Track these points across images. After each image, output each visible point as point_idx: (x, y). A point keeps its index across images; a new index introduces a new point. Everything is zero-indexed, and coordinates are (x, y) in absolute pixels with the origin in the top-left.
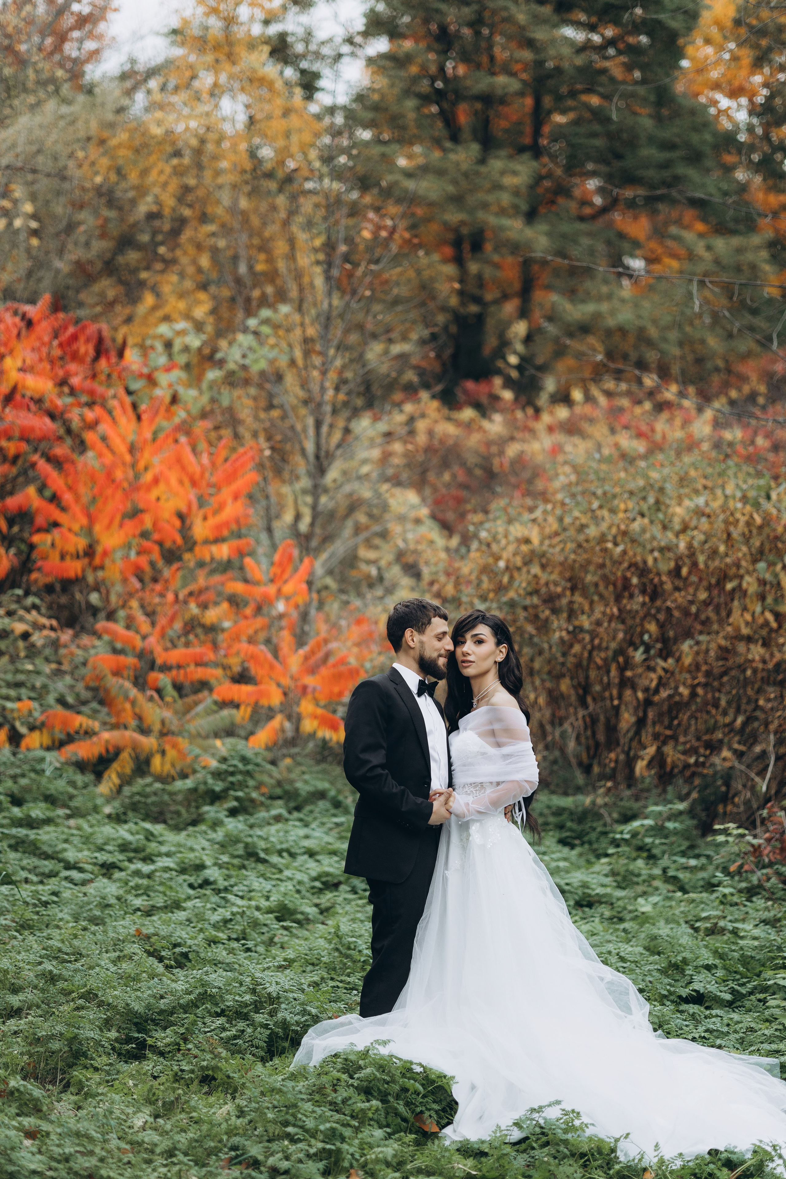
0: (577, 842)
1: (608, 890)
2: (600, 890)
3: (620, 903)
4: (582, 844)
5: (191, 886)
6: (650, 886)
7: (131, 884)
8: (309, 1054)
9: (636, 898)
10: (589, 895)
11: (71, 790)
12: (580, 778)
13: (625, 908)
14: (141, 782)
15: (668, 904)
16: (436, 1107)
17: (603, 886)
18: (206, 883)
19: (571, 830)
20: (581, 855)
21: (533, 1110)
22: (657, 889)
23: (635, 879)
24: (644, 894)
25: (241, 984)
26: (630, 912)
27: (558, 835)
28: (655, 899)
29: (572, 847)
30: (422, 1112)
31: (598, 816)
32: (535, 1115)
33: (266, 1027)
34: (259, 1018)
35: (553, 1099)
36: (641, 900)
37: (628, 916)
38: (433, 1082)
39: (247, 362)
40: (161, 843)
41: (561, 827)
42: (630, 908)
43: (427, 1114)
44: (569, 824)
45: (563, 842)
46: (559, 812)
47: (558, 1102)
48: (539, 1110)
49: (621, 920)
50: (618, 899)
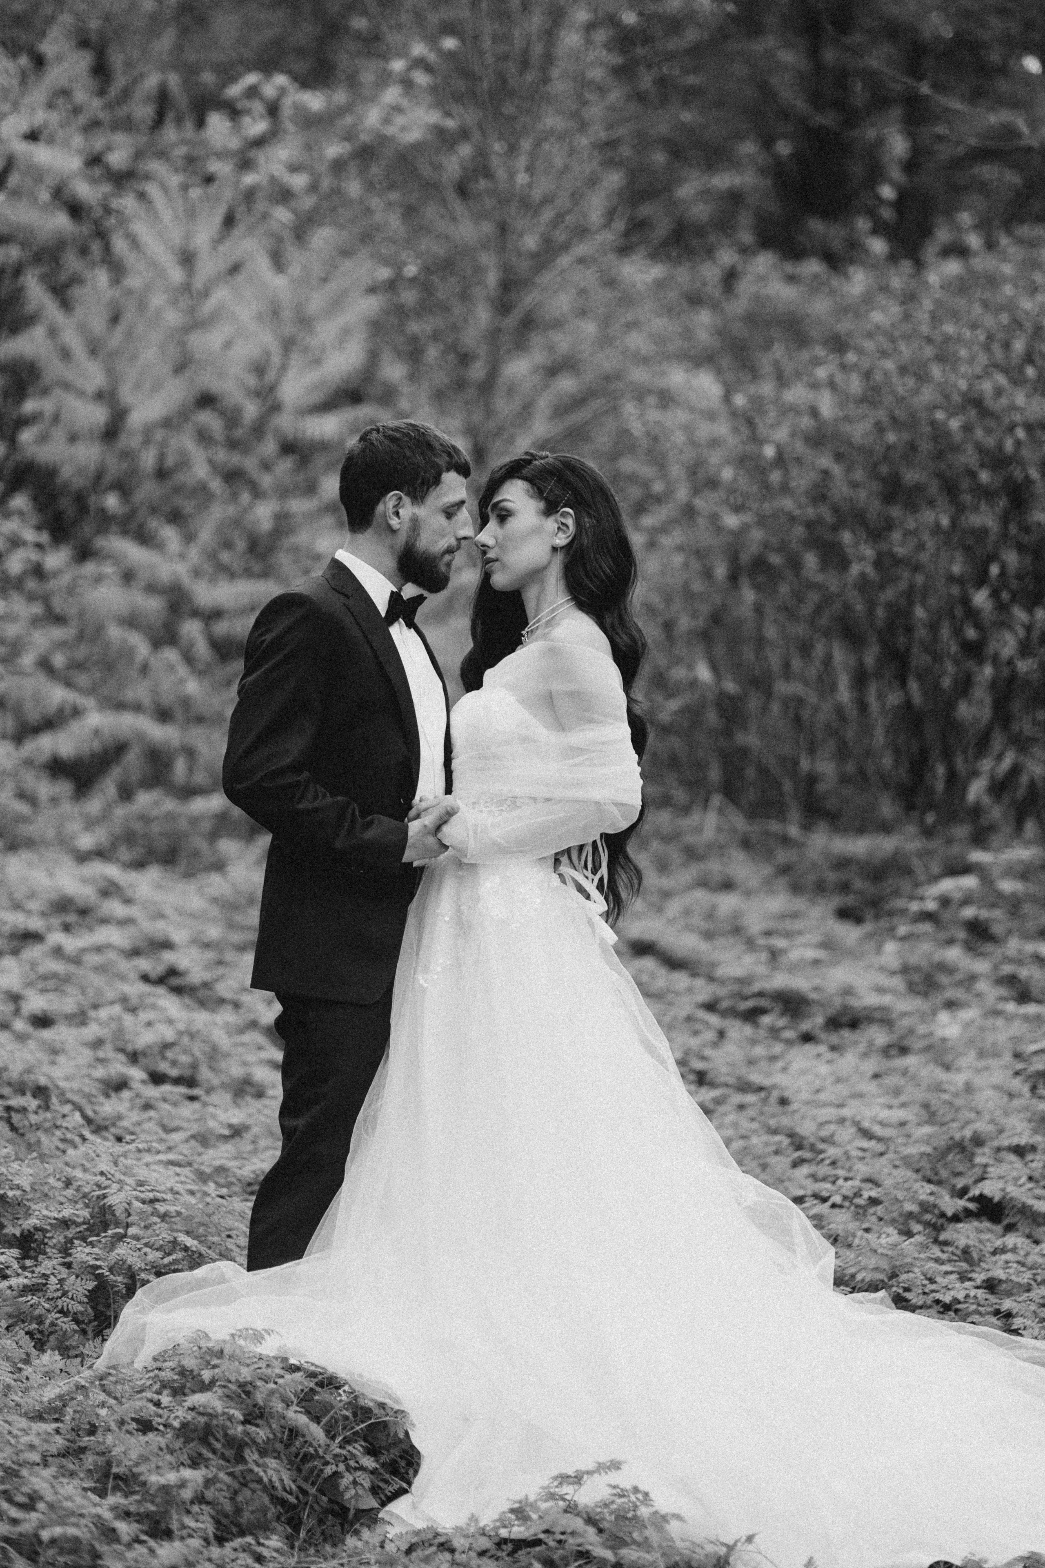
0: (869, 914)
1: (886, 1000)
2: (871, 1000)
3: (906, 1022)
4: (877, 917)
5: (145, 978)
6: (968, 990)
7: (41, 970)
8: (137, 1340)
9: (934, 1013)
10: (852, 1008)
11: (22, 808)
12: (887, 808)
13: (911, 1031)
14: (144, 799)
15: (989, 1022)
16: (368, 1462)
17: (880, 990)
18: (172, 972)
19: (860, 893)
20: (870, 936)
21: (563, 1479)
22: (979, 995)
23: (944, 979)
24: (951, 1005)
25: (68, 1183)
26: (924, 1036)
27: (837, 901)
28: (969, 1014)
29: (859, 920)
30: (336, 1475)
31: (907, 872)
32: (568, 1490)
33: (92, 1270)
34: (82, 1253)
35: (604, 1458)
36: (944, 1017)
37: (918, 1045)
38: (367, 1412)
39: (390, 131)
40: (128, 901)
41: (844, 887)
42: (922, 1029)
43: (347, 1480)
44: (858, 884)
45: (844, 914)
46: (842, 863)
47: (615, 1465)
48: (577, 1479)
49: (904, 1051)
50: (904, 1014)
